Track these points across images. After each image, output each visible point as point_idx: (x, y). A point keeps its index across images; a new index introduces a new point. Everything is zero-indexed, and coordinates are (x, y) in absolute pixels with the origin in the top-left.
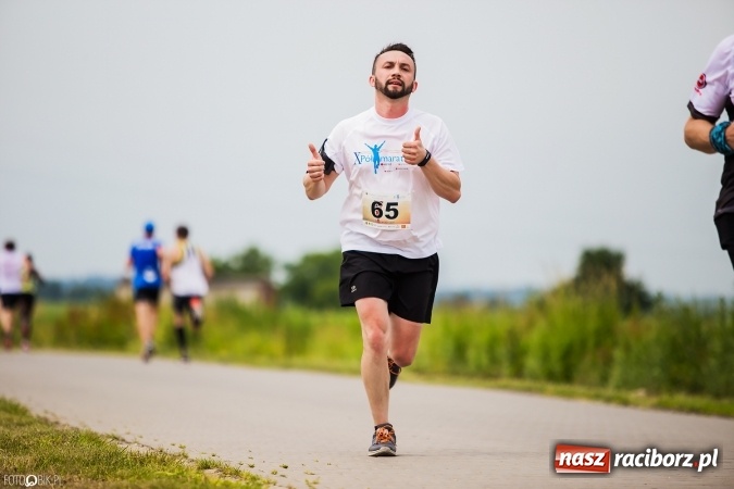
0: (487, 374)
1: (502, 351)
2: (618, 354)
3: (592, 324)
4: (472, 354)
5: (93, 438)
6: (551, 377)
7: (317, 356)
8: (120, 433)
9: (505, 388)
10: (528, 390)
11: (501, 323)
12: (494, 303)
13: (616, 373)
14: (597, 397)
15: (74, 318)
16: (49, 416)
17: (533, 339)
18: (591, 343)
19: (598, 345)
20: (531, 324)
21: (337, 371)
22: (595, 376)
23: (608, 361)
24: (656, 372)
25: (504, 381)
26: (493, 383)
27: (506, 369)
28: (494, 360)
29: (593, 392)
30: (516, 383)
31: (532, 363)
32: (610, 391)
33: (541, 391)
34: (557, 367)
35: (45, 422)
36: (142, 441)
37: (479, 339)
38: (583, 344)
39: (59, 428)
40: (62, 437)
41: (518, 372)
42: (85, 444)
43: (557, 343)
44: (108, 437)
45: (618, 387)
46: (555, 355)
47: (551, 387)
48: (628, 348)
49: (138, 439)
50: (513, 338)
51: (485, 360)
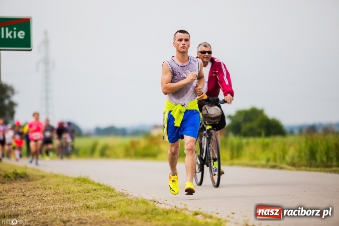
5: (145, 202)
7: (245, 160)
8: (156, 199)
11: (331, 140)
15: (133, 144)
16: (124, 191)
21: (255, 166)
25: (334, 169)
35: (122, 194)
36: (166, 202)
37: (322, 148)
39: (129, 197)
40: (130, 202)
42: (141, 205)
44: (151, 201)
49: (165, 202)
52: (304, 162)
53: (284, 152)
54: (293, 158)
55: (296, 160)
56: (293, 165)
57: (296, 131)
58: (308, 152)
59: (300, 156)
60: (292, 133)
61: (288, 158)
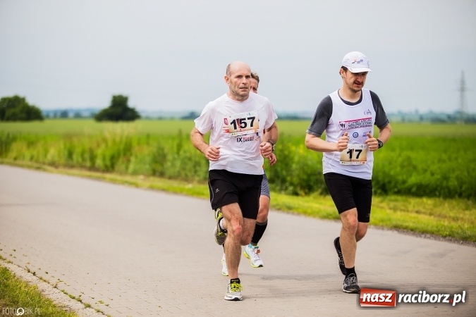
1: (87, 156)
2: (133, 159)
3: (122, 147)
4: (75, 157)
13: (132, 167)
17: (99, 152)
18: (122, 154)
19: (125, 155)
20: (98, 146)
22: (123, 167)
23: (129, 161)
24: (147, 167)
27: (88, 164)
28: (84, 159)
31: (99, 162)
34: (108, 163)
38: (119, 155)
41: (93, 168)
43: (108, 154)
45: (132, 174)
46: (108, 158)
48: (136, 157)
50: (91, 150)
51: (80, 160)
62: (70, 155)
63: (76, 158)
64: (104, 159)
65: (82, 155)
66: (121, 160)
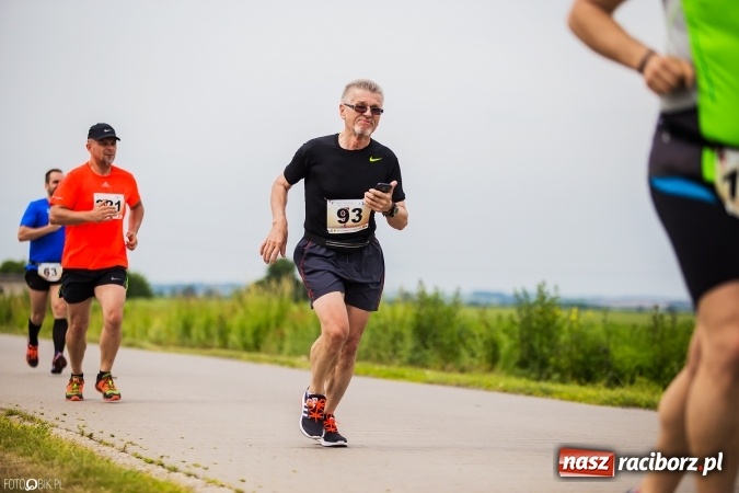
0: (204, 346)
1: (214, 330)
2: (288, 331)
3: (274, 312)
4: (194, 332)
6: (246, 348)
9: (215, 355)
10: (231, 357)
11: (214, 308)
12: (210, 293)
13: (287, 345)
14: (276, 362)
17: (235, 322)
18: (273, 325)
19: (278, 326)
20: (234, 311)
22: (274, 347)
23: (283, 337)
25: (215, 351)
26: (206, 351)
27: (216, 342)
28: (209, 336)
29: (272, 358)
30: (223, 352)
31: (234, 338)
32: (283, 358)
33: (238, 358)
34: (250, 340)
37: (199, 321)
38: (268, 326)
41: (225, 345)
43: (250, 325)
45: (289, 355)
46: (249, 333)
47: (245, 355)
48: (295, 328)
50: (222, 320)
51: (203, 336)
52: (174, 339)
53: (147, 324)
54: (158, 333)
55: (163, 336)
56: (159, 343)
57: (167, 292)
58: (180, 325)
59: (169, 331)
60: (161, 294)
61: (152, 333)
62: (187, 328)
63: (198, 332)
64: (243, 334)
65: (207, 328)
66: (271, 335)
